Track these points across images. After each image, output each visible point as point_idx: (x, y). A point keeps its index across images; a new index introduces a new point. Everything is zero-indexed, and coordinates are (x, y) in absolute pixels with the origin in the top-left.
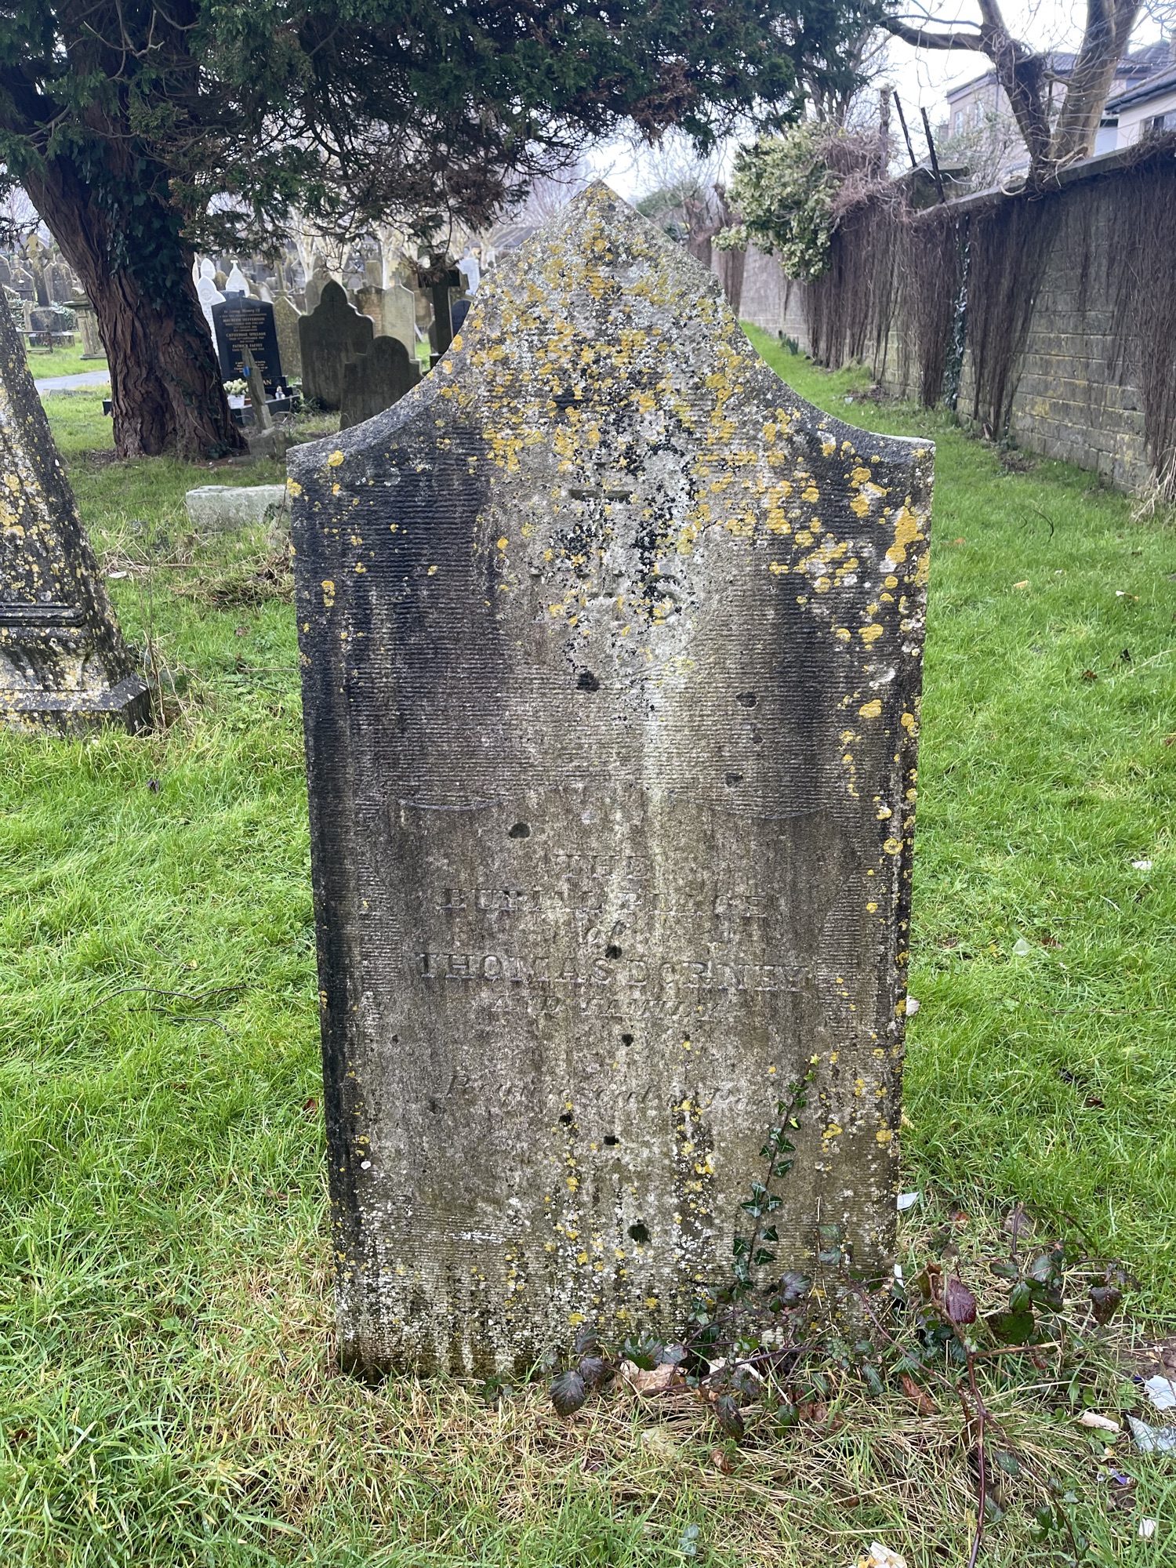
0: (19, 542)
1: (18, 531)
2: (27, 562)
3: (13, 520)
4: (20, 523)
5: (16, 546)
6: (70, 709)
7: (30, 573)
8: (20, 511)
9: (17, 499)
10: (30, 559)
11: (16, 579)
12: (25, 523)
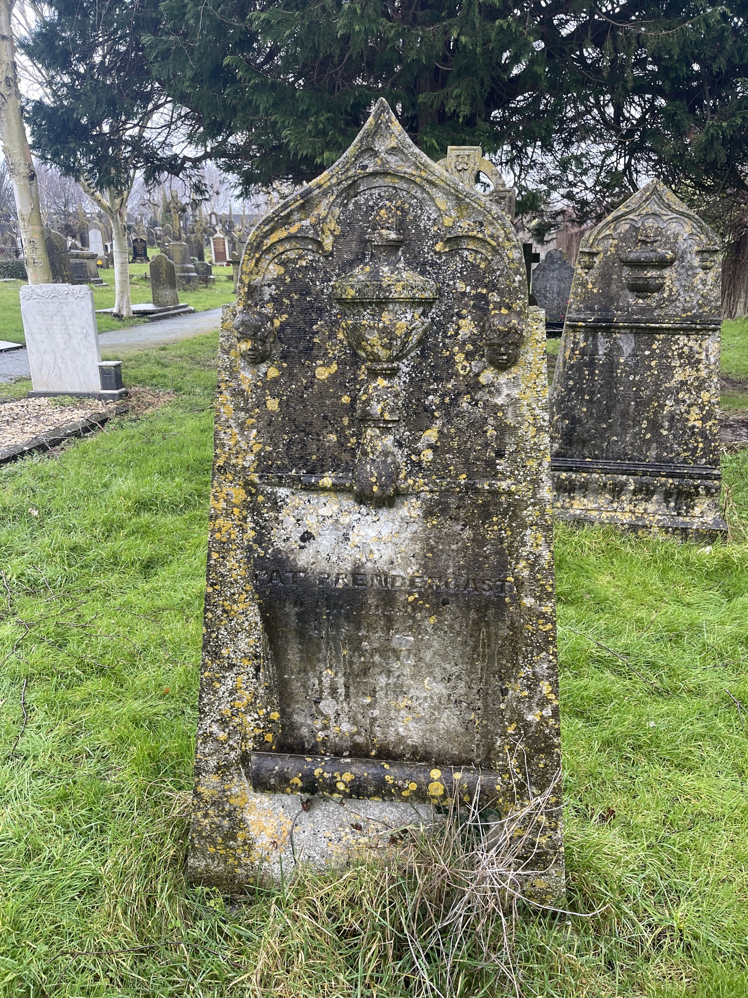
12: (704, 420)
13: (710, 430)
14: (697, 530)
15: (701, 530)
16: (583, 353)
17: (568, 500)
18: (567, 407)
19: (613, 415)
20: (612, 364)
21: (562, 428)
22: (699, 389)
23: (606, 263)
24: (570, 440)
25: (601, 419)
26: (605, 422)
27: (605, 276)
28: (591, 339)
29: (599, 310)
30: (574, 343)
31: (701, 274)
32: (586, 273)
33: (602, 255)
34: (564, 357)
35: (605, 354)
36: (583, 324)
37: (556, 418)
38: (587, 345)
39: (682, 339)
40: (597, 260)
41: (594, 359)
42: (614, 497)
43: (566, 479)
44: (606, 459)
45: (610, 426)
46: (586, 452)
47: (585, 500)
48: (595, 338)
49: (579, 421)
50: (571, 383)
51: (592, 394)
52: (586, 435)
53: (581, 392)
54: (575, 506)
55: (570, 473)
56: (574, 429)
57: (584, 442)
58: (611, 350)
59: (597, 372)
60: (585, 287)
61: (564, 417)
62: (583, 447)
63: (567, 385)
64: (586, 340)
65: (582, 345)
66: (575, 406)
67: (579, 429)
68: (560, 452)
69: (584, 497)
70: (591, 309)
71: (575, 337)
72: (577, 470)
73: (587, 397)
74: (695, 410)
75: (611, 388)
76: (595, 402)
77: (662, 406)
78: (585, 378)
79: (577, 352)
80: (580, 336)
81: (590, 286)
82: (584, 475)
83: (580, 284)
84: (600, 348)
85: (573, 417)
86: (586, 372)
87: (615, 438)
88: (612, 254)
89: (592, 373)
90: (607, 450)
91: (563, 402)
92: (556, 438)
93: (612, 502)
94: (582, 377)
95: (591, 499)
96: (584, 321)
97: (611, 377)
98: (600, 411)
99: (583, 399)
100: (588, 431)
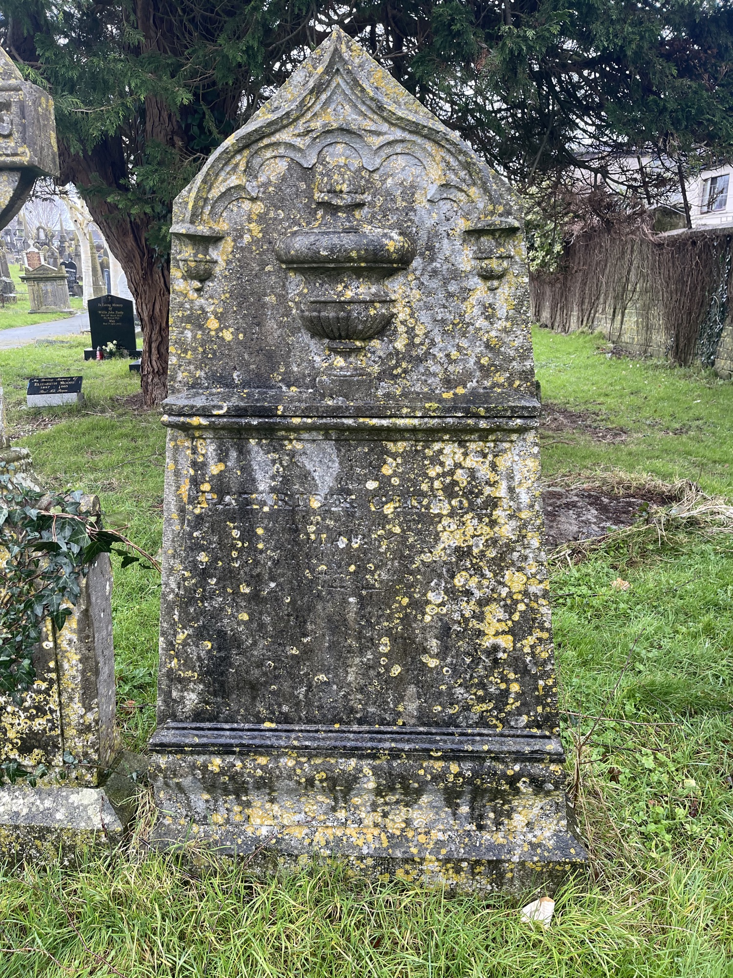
0: (501, 655)
1: (506, 642)
2: (504, 679)
3: (502, 627)
4: (511, 631)
5: (496, 661)
6: (516, 859)
7: (506, 693)
8: (516, 617)
9: (516, 602)
10: (512, 676)
11: (481, 700)
12: (517, 632)
13: (533, 654)
14: (522, 863)
15: (529, 864)
16: (221, 487)
17: (237, 809)
18: (203, 612)
19: (309, 627)
20: (293, 512)
21: (199, 658)
22: (500, 564)
23: (243, 264)
24: (222, 684)
25: (282, 636)
26: (295, 642)
27: (246, 299)
28: (234, 454)
29: (245, 384)
30: (194, 464)
31: (480, 289)
32: (198, 290)
33: (228, 244)
34: (179, 498)
35: (273, 490)
36: (204, 421)
37: (181, 637)
38: (227, 469)
39: (451, 452)
40: (219, 255)
41: (248, 502)
42: (336, 799)
43: (223, 772)
44: (309, 721)
45: (307, 652)
46: (264, 712)
47: (276, 807)
48: (243, 452)
49: (236, 641)
50: (203, 557)
51: (256, 581)
52: (256, 672)
53: (229, 577)
54: (256, 821)
55: (231, 759)
56: (225, 661)
57: (254, 688)
58: (286, 481)
59: (260, 531)
60: (201, 327)
61: (200, 635)
62: (254, 699)
63: (195, 563)
64: (222, 457)
65: (215, 469)
66: (222, 609)
67: (237, 659)
68: (204, 711)
69: (272, 801)
70: (224, 380)
71: (194, 451)
72: (246, 751)
73: (245, 589)
74: (495, 613)
75: (298, 568)
76: (264, 600)
77: (420, 605)
78: (233, 547)
79: (206, 487)
80: (208, 449)
81: (213, 324)
82: (262, 760)
83: (188, 319)
84: (259, 476)
85: (221, 634)
86: (236, 533)
87: (322, 677)
88: (255, 241)
89: (249, 535)
90: (309, 704)
91: (191, 601)
92: (189, 680)
93: (334, 809)
94: (225, 545)
95: (288, 804)
96: (205, 412)
97: (296, 542)
98: (281, 619)
99: (236, 593)
100: (260, 664)
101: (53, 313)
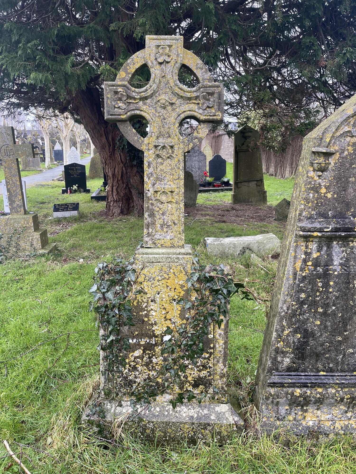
16: (316, 264)
17: (300, 413)
18: (299, 321)
19: (349, 327)
20: (349, 274)
21: (294, 342)
23: (342, 164)
24: (303, 354)
25: (335, 331)
26: (340, 334)
27: (340, 179)
28: (325, 248)
29: (334, 217)
30: (306, 253)
32: (319, 176)
33: (337, 156)
34: (295, 268)
35: (341, 264)
36: (319, 234)
37: (286, 332)
38: (321, 255)
40: (332, 161)
41: (328, 270)
42: (348, 408)
43: (301, 396)
44: (342, 371)
45: (346, 339)
46: (321, 367)
47: (319, 412)
48: (329, 247)
49: (313, 334)
50: (303, 296)
51: (326, 306)
52: (320, 348)
53: (314, 304)
54: (308, 419)
55: (305, 389)
56: (306, 343)
57: (318, 356)
58: (347, 260)
59: (331, 283)
60: (317, 192)
61: (296, 331)
62: (317, 361)
63: (298, 298)
64: (319, 250)
65: (315, 255)
66: (308, 319)
67: (312, 342)
68: (292, 367)
69: (318, 409)
70: (324, 216)
71: (307, 247)
72: (314, 385)
73: (320, 310)
75: (347, 300)
76: (329, 315)
78: (318, 291)
79: (310, 263)
80: (313, 246)
81: (323, 190)
82: (320, 390)
83: (312, 189)
84: (335, 258)
85: (306, 331)
86: (320, 284)
87: (351, 350)
88: (350, 154)
89: (326, 285)
90: (343, 363)
91: (294, 315)
92: (287, 352)
93: (346, 412)
94: (314, 290)
95: (325, 410)
96: (320, 230)
97: (348, 288)
98: (335, 324)
99: (316, 311)
100: (322, 345)
101: (33, 171)
